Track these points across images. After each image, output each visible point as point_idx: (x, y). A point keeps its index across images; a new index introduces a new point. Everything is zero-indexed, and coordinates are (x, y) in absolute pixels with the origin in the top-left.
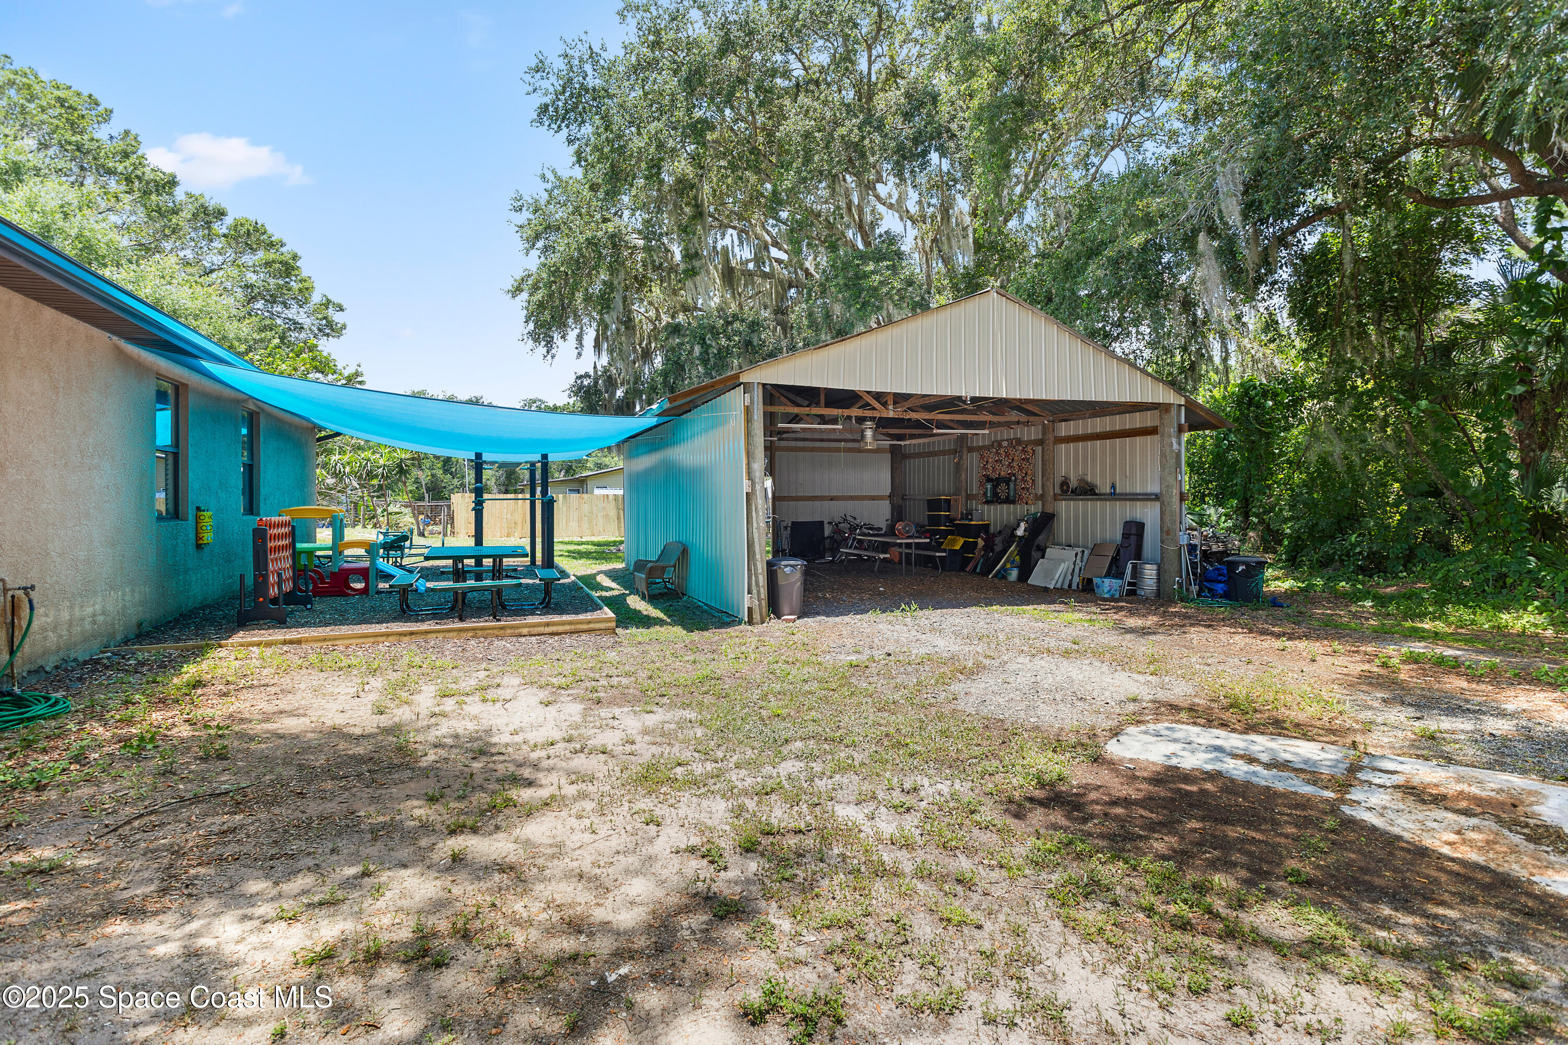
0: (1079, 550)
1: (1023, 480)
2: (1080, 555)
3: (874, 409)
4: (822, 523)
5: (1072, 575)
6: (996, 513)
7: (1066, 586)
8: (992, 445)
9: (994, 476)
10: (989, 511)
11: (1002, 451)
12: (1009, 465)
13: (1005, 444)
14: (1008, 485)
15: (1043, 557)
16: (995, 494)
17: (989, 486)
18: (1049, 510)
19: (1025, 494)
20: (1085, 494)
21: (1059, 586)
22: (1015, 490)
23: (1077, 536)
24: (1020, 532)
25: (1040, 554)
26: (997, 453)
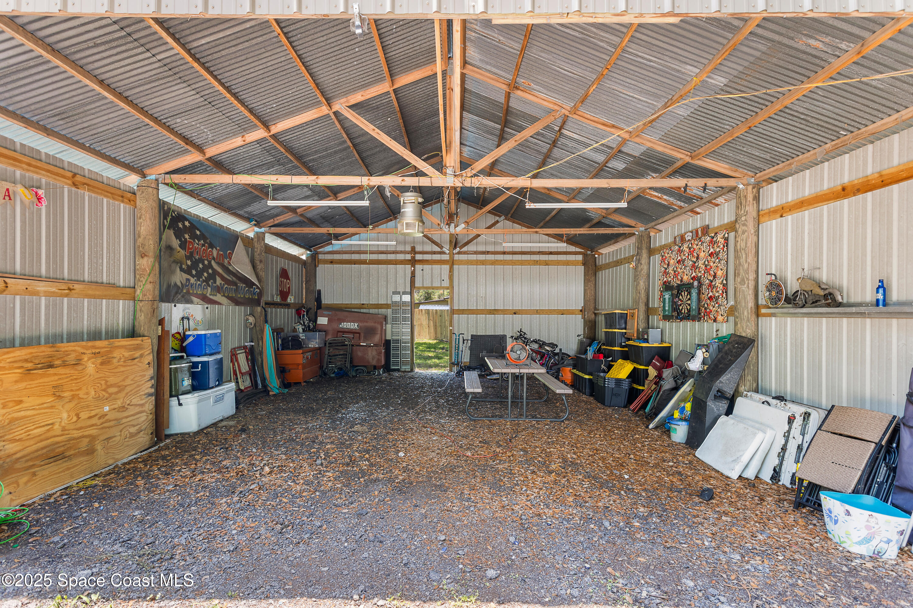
0: (798, 410)
1: (711, 286)
2: (798, 421)
3: (423, 174)
4: (503, 338)
5: (782, 455)
6: (678, 333)
7: (767, 475)
8: (675, 243)
9: (676, 282)
10: (671, 329)
11: (685, 247)
12: (694, 267)
13: (688, 237)
14: (689, 293)
15: (729, 412)
16: (675, 308)
17: (667, 296)
18: (747, 331)
19: (712, 307)
20: (815, 303)
21: (750, 474)
22: (699, 300)
23: (798, 380)
24: (695, 365)
25: (723, 405)
26: (680, 251)
